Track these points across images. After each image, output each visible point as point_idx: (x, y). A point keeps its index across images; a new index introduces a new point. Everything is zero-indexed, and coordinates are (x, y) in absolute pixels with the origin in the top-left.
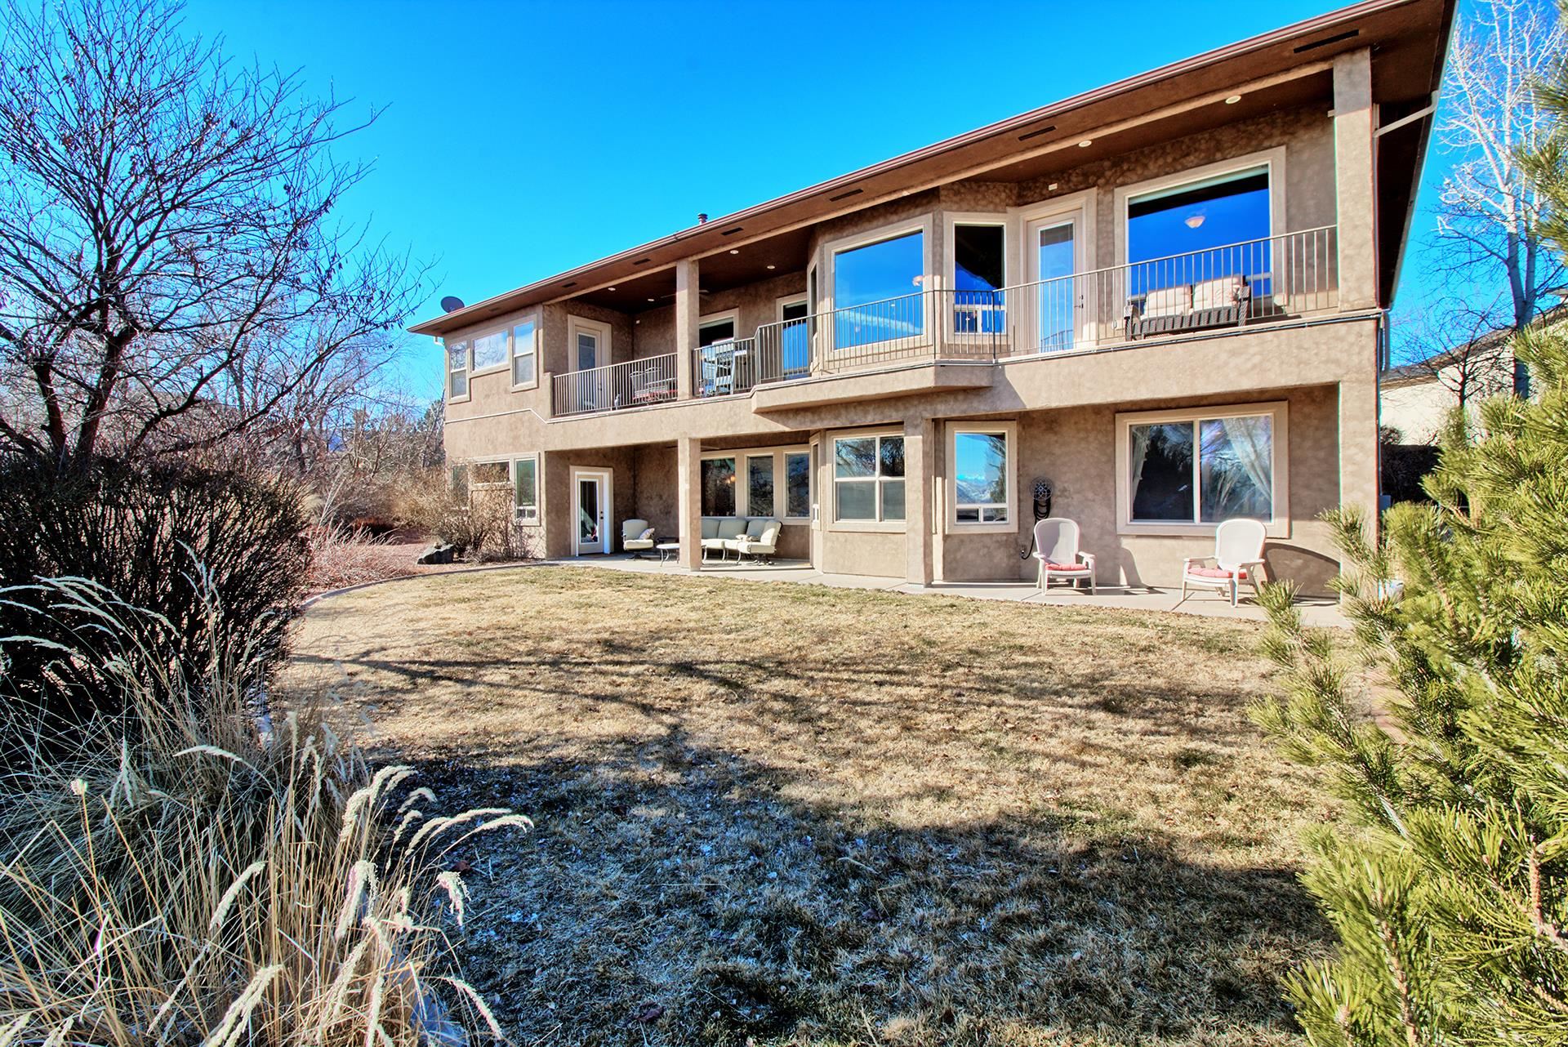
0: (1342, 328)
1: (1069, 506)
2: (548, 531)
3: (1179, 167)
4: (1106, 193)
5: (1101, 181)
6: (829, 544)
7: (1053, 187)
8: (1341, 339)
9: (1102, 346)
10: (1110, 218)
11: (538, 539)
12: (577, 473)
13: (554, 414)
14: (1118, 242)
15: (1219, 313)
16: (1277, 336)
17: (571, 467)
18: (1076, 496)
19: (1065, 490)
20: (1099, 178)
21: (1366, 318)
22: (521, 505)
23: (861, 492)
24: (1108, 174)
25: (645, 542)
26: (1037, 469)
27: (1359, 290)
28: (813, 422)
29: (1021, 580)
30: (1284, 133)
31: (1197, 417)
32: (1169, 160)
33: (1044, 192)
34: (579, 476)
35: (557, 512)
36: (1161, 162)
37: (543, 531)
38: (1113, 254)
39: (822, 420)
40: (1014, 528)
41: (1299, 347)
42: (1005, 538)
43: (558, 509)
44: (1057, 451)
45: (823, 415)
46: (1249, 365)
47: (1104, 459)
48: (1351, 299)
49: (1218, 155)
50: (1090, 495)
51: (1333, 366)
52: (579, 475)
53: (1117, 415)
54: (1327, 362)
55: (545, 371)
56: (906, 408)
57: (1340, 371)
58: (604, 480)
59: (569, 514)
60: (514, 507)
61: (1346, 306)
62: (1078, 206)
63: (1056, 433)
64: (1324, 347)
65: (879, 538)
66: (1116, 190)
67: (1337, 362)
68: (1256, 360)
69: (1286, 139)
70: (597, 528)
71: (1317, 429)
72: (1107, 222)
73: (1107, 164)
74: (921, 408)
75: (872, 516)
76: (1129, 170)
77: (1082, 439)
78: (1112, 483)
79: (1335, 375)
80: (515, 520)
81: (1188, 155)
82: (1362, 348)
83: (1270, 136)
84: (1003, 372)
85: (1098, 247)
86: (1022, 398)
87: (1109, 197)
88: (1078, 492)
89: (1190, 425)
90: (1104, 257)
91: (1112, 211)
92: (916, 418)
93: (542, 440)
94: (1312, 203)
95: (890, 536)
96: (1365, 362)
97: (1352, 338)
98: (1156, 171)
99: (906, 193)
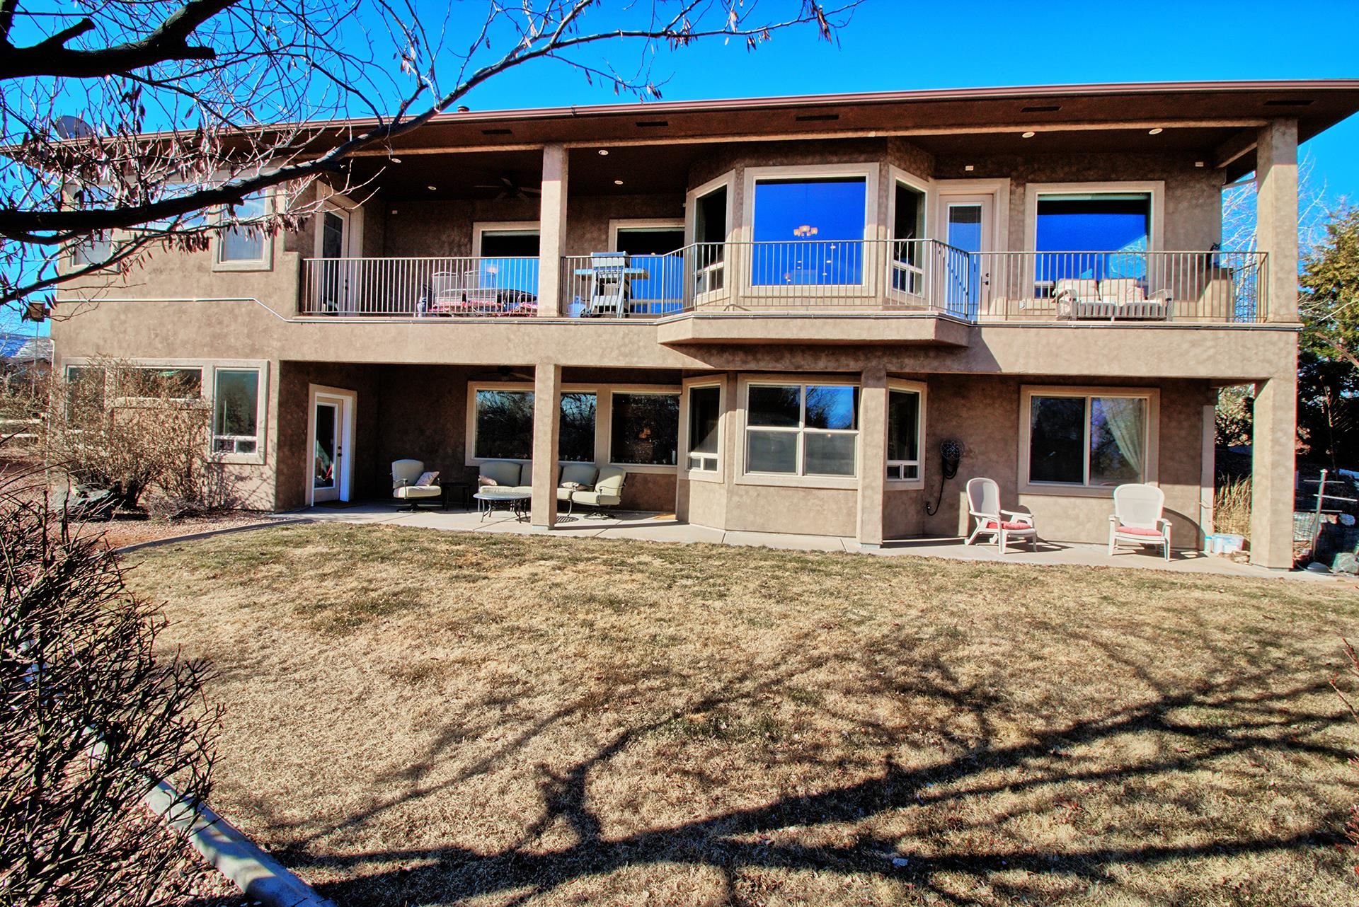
0: (1274, 335)
1: (974, 466)
2: (279, 472)
3: (1081, 178)
4: (1017, 186)
5: (1014, 174)
6: (736, 499)
7: (969, 168)
8: (1274, 344)
9: (1010, 321)
10: (1022, 208)
11: (256, 482)
12: (318, 394)
13: (301, 309)
14: (1027, 231)
15: (1107, 307)
16: (1228, 335)
17: (312, 386)
18: (980, 457)
19: (971, 451)
20: (1012, 170)
21: (1292, 330)
22: (220, 433)
23: (781, 443)
24: (1021, 169)
25: (429, 488)
26: (944, 430)
27: (1287, 307)
28: (745, 362)
29: (925, 535)
30: (1163, 171)
31: (1088, 395)
32: (1074, 169)
33: (961, 171)
34: (320, 399)
35: (291, 445)
36: (1066, 169)
37: (269, 471)
38: (1022, 241)
39: (758, 361)
40: (921, 486)
41: (1244, 346)
42: (915, 495)
43: (290, 442)
44: (964, 414)
45: (759, 356)
46: (1205, 356)
47: (1008, 424)
48: (1282, 313)
49: (1113, 176)
50: (994, 457)
51: (1267, 365)
52: (319, 396)
53: (1023, 387)
54: (1264, 361)
55: (288, 249)
56: (867, 359)
57: (1272, 370)
58: (345, 404)
59: (305, 450)
60: (209, 434)
61: (1278, 318)
62: (990, 191)
63: (963, 397)
64: (1261, 348)
65: (801, 493)
66: (1028, 185)
67: (1270, 362)
68: (1212, 352)
69: (1165, 176)
70: (333, 467)
71: (1180, 413)
72: (1019, 212)
73: (1019, 159)
74: (885, 360)
75: (791, 468)
76: (1039, 169)
77: (990, 405)
78: (1015, 447)
79: (1269, 373)
80: (208, 454)
81: (1089, 169)
82: (1289, 353)
83: (1152, 171)
84: (979, 333)
85: (1010, 232)
86: (999, 362)
87: (1020, 190)
88: (983, 454)
89: (1083, 401)
90: (1015, 241)
91: (1023, 203)
92: (879, 370)
93: (276, 344)
94: (1182, 231)
95: (814, 491)
96: (1290, 365)
97: (1281, 344)
98: (1062, 175)
99: (872, 134)
